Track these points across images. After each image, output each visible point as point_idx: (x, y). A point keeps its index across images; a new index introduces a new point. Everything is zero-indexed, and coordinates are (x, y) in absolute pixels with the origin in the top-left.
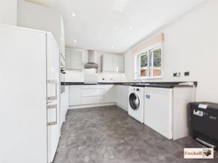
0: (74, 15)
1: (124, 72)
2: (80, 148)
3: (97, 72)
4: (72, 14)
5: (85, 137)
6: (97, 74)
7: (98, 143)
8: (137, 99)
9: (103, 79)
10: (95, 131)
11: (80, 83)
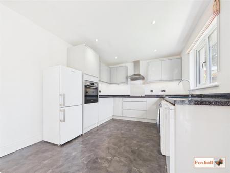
0: (97, 40)
6: (144, 85)
9: (152, 91)
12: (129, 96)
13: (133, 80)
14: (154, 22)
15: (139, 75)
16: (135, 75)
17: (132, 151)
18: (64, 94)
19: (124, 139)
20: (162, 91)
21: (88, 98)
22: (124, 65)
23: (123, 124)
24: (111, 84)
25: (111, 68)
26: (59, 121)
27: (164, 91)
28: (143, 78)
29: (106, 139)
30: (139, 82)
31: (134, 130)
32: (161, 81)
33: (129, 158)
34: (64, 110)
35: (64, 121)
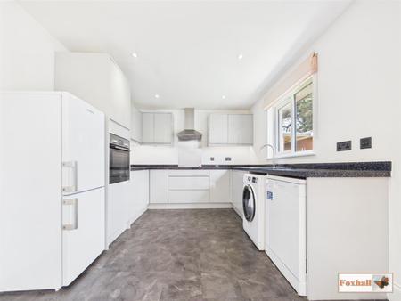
0: (135, 55)
1: (252, 145)
2: (119, 274)
3: (200, 147)
4: (131, 55)
5: (139, 258)
6: (200, 150)
7: (152, 272)
8: (252, 198)
9: (212, 159)
10: (162, 250)
11: (163, 166)
12: (175, 167)
13: (182, 138)
14: (241, 57)
15: (193, 131)
16: (187, 131)
17: (221, 257)
18: (76, 163)
19: (195, 241)
20: (227, 159)
21: (114, 172)
22: (167, 111)
23: (174, 216)
24: (142, 144)
25: (142, 113)
26: (59, 228)
27: (230, 159)
28: (199, 138)
29: (164, 248)
30: (193, 144)
31: (200, 224)
32: (228, 144)
33: (223, 268)
34: (76, 200)
35: (76, 227)
